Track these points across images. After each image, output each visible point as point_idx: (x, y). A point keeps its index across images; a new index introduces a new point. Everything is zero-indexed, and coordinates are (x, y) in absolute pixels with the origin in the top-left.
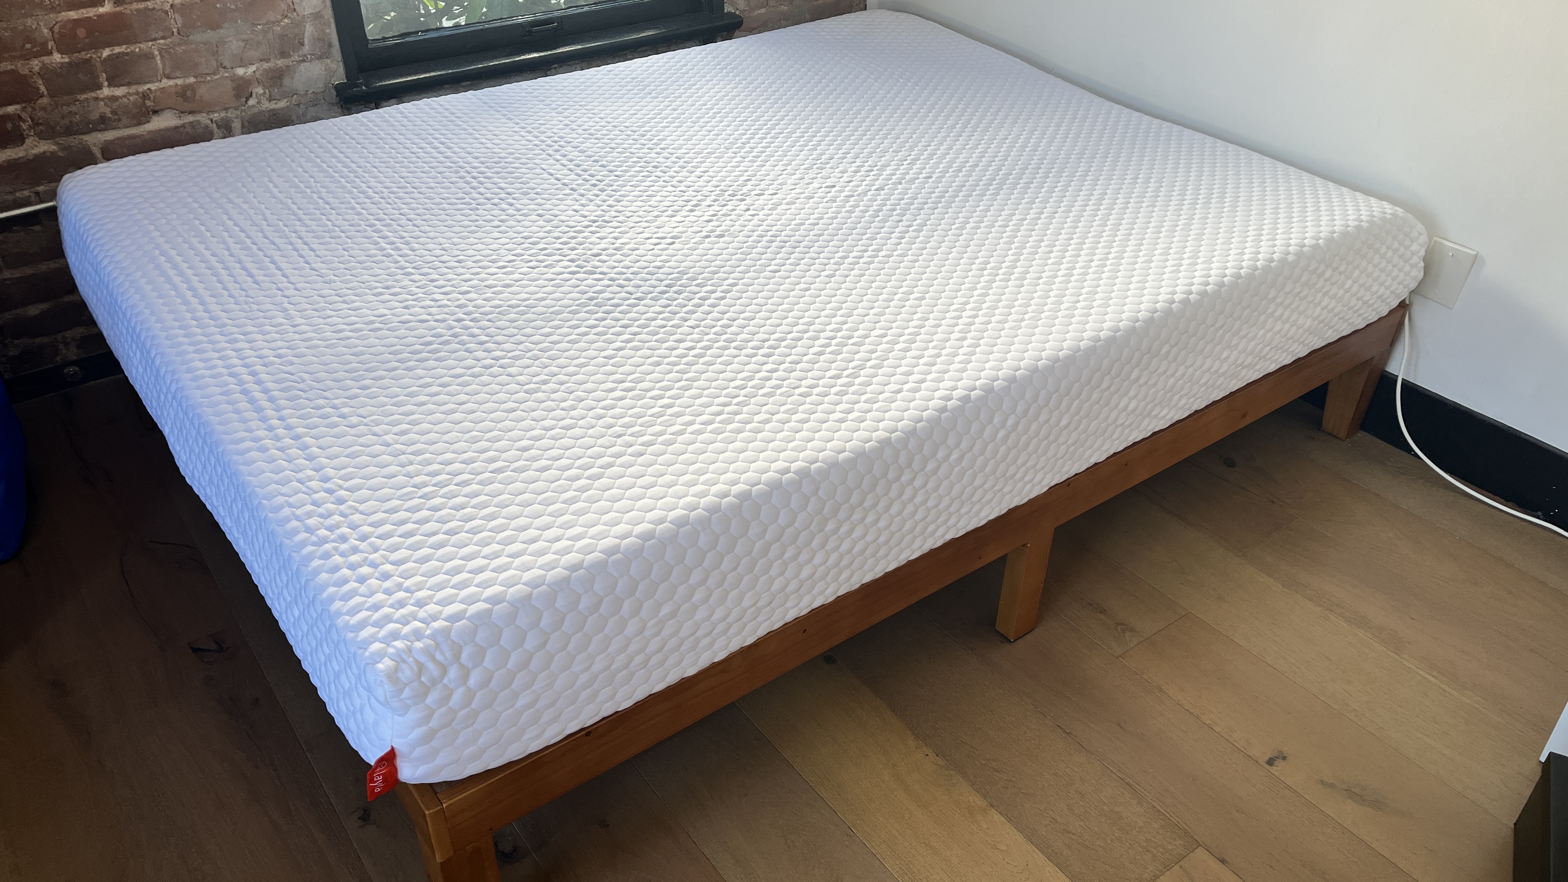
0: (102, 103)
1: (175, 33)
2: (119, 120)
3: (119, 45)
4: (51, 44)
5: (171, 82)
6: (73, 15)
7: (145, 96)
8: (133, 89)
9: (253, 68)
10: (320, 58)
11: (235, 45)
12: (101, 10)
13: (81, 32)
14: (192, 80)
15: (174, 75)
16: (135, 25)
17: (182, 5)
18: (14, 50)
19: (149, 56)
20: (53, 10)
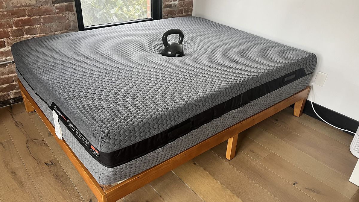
0: (24, 39)
1: (42, 24)
4: (13, 25)
5: (40, 35)
6: (19, 19)
8: (31, 36)
10: (74, 30)
11: (55, 27)
12: (25, 18)
13: (20, 23)
14: (45, 34)
15: (41, 33)
16: (33, 22)
17: (44, 17)
18: (5, 26)
19: (36, 29)
20: (14, 17)
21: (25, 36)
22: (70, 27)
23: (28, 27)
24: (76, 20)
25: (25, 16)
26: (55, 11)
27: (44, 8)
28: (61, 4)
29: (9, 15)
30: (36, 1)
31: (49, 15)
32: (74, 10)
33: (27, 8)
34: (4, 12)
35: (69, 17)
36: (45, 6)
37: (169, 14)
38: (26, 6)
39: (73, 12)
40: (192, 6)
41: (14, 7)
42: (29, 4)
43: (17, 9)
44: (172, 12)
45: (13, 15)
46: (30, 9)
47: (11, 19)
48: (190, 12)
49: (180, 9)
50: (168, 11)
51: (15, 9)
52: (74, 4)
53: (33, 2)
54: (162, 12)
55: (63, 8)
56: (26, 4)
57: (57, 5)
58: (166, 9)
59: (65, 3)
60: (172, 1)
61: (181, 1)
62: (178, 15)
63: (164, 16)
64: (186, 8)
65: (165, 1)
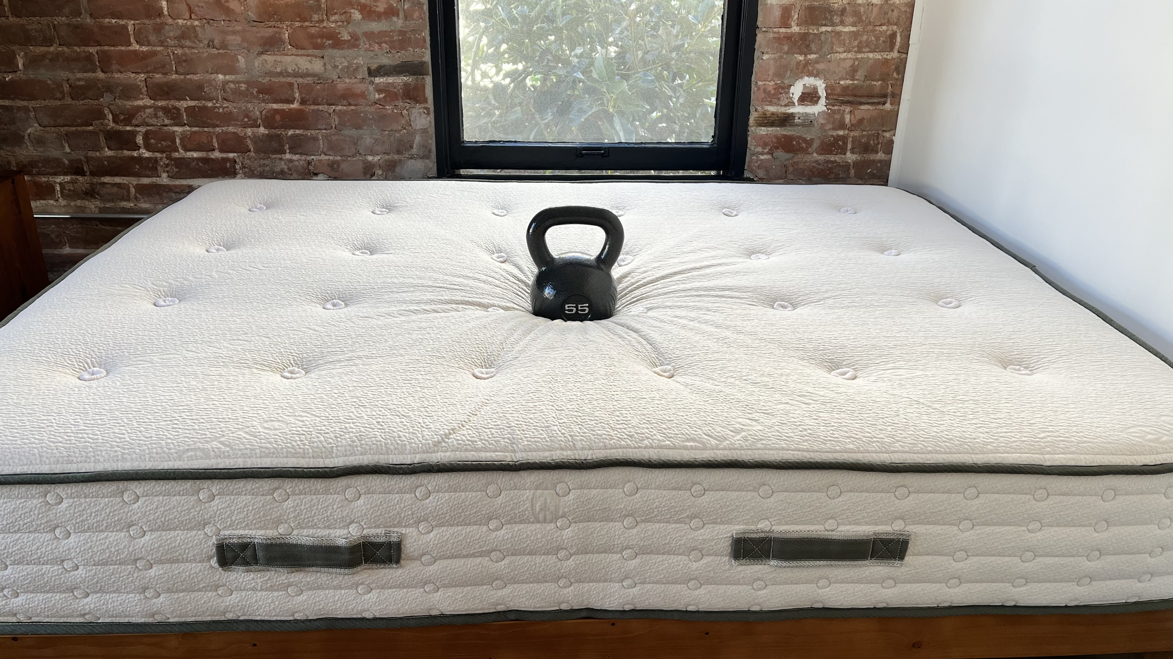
0: (283, 162)
1: (333, 128)
2: (291, 174)
3: (299, 129)
4: (259, 121)
5: (327, 157)
6: (275, 106)
7: (309, 163)
8: (303, 157)
9: (378, 157)
10: (422, 158)
11: (368, 141)
12: (292, 106)
13: (278, 117)
14: (339, 158)
15: (328, 153)
16: (310, 118)
17: (340, 110)
18: (238, 120)
19: (315, 139)
20: (264, 101)
21: (288, 156)
22: (412, 147)
23: (298, 132)
24: (432, 131)
25: (292, 102)
26: (372, 96)
27: (341, 86)
28: (390, 80)
29: (253, 93)
30: (325, 64)
31: (355, 105)
32: (428, 102)
33: (300, 80)
34: (239, 82)
35: (412, 119)
36: (347, 80)
37: (777, 148)
38: (296, 75)
39: (423, 106)
40: (892, 132)
41: (266, 73)
42: (305, 71)
43: (273, 79)
44: (795, 143)
45: (261, 96)
46: (307, 84)
47: (256, 104)
48: (877, 153)
49: (832, 136)
50: (776, 137)
51: (268, 79)
52: (429, 80)
53: (317, 66)
54: (749, 139)
55: (396, 90)
56: (297, 70)
57: (382, 80)
58: (768, 131)
59: (405, 78)
60: (796, 104)
61: (840, 108)
62: (821, 158)
63: (757, 152)
64: (863, 136)
65: (762, 101)
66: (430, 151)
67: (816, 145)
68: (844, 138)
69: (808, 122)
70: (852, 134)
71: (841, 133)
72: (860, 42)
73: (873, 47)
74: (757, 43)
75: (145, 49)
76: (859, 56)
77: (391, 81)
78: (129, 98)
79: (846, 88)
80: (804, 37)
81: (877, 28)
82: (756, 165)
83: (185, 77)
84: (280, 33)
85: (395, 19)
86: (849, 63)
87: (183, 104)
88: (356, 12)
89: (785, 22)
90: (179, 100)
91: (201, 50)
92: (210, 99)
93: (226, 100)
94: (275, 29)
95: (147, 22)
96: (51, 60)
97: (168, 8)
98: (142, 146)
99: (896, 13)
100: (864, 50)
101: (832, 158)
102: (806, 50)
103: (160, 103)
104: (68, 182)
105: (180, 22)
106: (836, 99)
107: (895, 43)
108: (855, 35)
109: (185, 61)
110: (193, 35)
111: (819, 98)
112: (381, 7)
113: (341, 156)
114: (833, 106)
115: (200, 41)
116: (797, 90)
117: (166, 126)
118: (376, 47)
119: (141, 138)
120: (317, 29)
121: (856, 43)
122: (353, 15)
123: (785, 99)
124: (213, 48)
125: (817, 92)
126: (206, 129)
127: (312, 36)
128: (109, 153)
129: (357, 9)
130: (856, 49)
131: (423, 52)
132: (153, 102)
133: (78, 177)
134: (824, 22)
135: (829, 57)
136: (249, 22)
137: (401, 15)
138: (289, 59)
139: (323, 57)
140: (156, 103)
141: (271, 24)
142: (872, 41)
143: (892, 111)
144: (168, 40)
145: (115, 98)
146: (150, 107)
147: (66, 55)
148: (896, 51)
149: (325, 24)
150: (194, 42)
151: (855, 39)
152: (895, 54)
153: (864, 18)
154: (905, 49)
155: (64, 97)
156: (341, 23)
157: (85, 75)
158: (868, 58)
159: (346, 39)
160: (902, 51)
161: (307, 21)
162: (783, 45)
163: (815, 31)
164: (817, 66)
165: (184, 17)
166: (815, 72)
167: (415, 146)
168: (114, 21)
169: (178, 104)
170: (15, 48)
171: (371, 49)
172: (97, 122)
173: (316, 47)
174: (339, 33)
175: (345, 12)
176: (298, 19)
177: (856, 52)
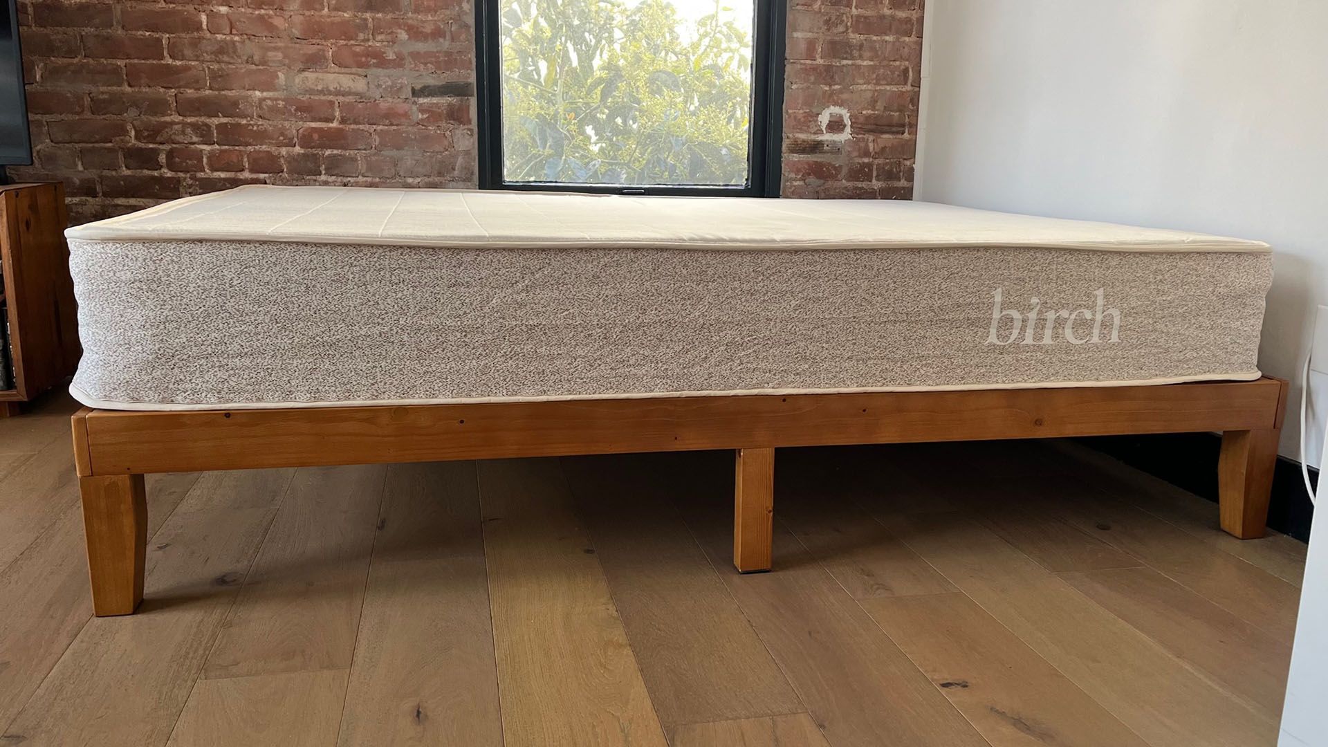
0: (318, 184)
1: (373, 148)
3: (338, 149)
4: (296, 139)
5: (365, 179)
6: (313, 125)
7: (345, 185)
8: (339, 179)
9: (419, 180)
10: (464, 181)
11: (409, 162)
12: (331, 125)
13: (316, 136)
14: (377, 180)
15: (366, 174)
16: (350, 138)
17: (381, 130)
18: (272, 139)
19: (354, 160)
20: (301, 119)
21: (323, 178)
22: (454, 169)
23: (335, 152)
24: (475, 152)
25: (329, 120)
26: (415, 117)
27: (384, 105)
28: (435, 100)
29: (291, 111)
30: (368, 83)
31: (397, 125)
32: (472, 123)
33: (341, 99)
34: (277, 99)
35: (455, 140)
36: (390, 100)
37: (809, 174)
38: (338, 93)
39: (466, 127)
40: (913, 160)
41: (307, 91)
42: (348, 89)
43: (312, 97)
44: (825, 169)
45: (300, 113)
46: (348, 103)
47: (293, 122)
48: (900, 181)
49: (859, 163)
50: (808, 163)
51: (308, 96)
52: (473, 101)
53: (360, 85)
54: (783, 165)
55: (440, 110)
56: (338, 88)
57: (425, 101)
58: (800, 158)
59: (449, 99)
60: (825, 132)
61: (865, 136)
62: (850, 184)
63: (791, 178)
64: (887, 164)
65: (793, 128)
66: (472, 174)
67: (844, 171)
68: (870, 165)
69: (836, 149)
70: (876, 161)
71: (866, 160)
72: (878, 75)
73: (889, 80)
74: (786, 74)
75: (178, 63)
76: (878, 88)
77: (435, 102)
78: (155, 114)
79: (868, 117)
80: (828, 68)
81: (891, 63)
82: (791, 190)
83: (219, 93)
84: (324, 50)
85: (441, 40)
86: (869, 95)
87: (215, 121)
88: (403, 32)
89: (810, 54)
90: (210, 116)
91: (239, 66)
92: (245, 117)
93: (261, 117)
94: (319, 47)
95: (183, 35)
96: (73, 72)
97: (207, 22)
98: (165, 164)
99: (906, 50)
100: (882, 82)
101: (860, 185)
102: (830, 81)
103: (189, 120)
104: (76, 204)
105: (219, 37)
106: (860, 128)
107: (908, 78)
108: (873, 68)
109: (220, 76)
110: (231, 50)
111: (845, 126)
112: (428, 29)
113: (380, 178)
114: (857, 134)
115: (239, 57)
116: (824, 119)
117: (194, 143)
118: (422, 67)
119: (164, 156)
120: (362, 48)
121: (874, 76)
122: (399, 36)
123: (814, 127)
124: (252, 64)
125: (843, 120)
126: (237, 148)
127: (356, 55)
128: (128, 172)
129: (404, 30)
130: (875, 81)
131: (468, 74)
132: (181, 118)
133: (88, 198)
134: (845, 56)
135: (851, 88)
136: (292, 39)
137: (448, 37)
138: (331, 76)
139: (366, 76)
140: (186, 120)
141: (314, 41)
142: (888, 74)
143: (910, 140)
144: (205, 54)
145: (141, 113)
146: (178, 123)
147: (91, 67)
148: (909, 85)
149: (370, 43)
150: (232, 57)
151: (874, 73)
152: (909, 88)
153: (879, 53)
154: (917, 83)
155: (83, 111)
156: (386, 43)
157: (109, 88)
158: (885, 90)
159: (391, 58)
160: (913, 84)
161: (352, 39)
162: (810, 75)
163: (838, 64)
164: (840, 95)
165: (224, 32)
166: (839, 101)
167: (456, 169)
168: (147, 34)
169: (208, 121)
170: (35, 58)
171: (417, 69)
172: (118, 139)
173: (360, 65)
174: (385, 53)
175: (392, 32)
176: (343, 37)
177: (875, 84)
